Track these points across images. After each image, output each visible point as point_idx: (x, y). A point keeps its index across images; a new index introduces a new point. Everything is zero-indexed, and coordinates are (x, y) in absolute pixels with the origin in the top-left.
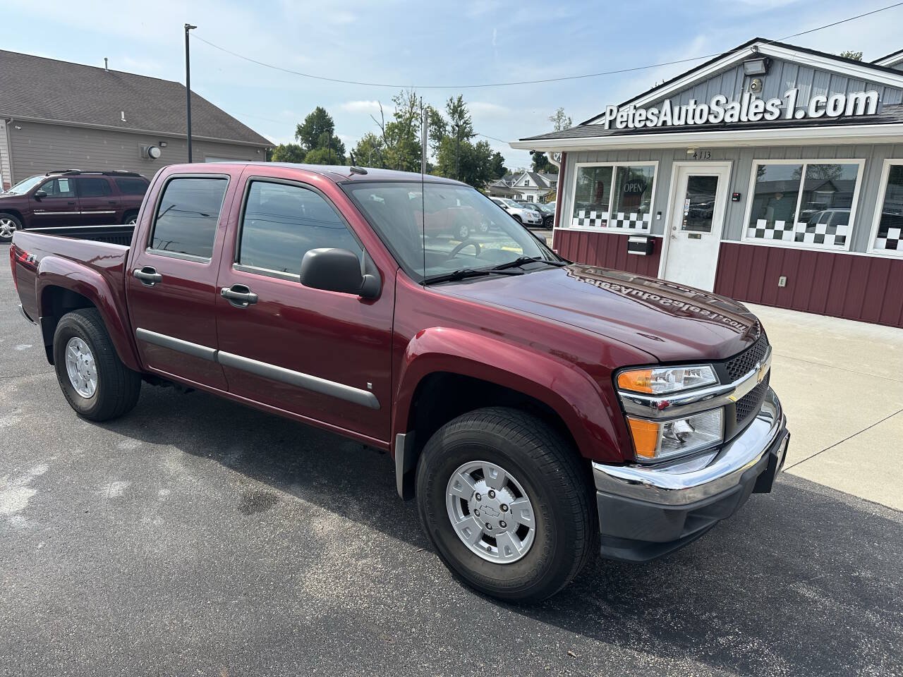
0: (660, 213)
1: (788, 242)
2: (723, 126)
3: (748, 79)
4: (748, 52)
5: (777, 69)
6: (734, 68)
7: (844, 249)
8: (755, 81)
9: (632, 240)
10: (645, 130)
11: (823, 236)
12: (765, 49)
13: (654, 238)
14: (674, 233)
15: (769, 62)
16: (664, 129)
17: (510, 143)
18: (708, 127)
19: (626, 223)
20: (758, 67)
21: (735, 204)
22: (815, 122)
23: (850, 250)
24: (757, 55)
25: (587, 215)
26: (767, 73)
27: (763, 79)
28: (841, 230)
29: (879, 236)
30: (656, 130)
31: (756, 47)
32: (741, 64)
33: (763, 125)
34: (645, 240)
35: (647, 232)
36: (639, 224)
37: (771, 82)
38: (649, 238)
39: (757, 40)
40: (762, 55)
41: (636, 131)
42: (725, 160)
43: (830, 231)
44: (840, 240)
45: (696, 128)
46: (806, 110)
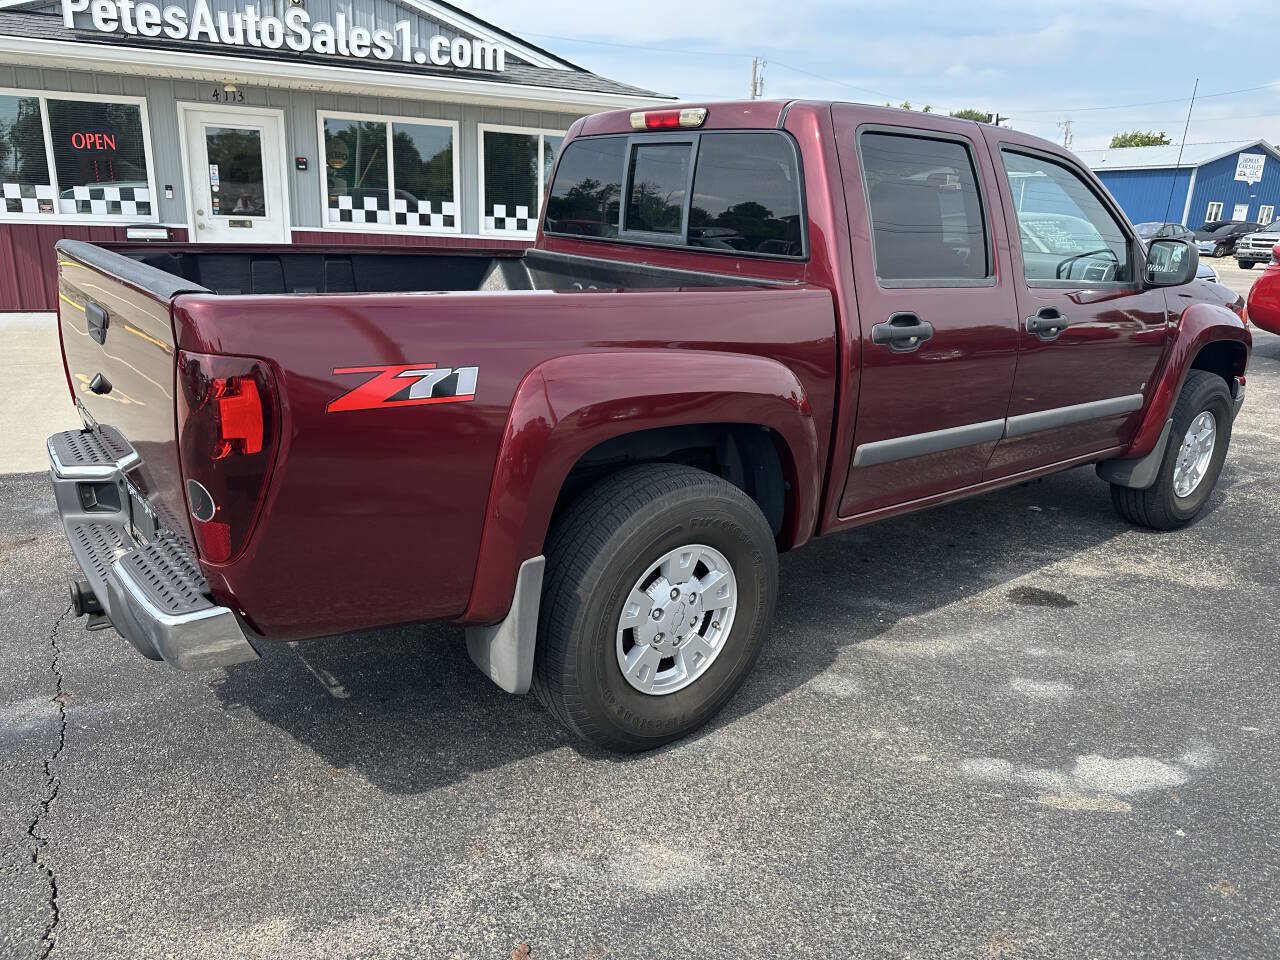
0: (169, 187)
1: (386, 225)
2: (310, 57)
7: (455, 232)
9: (132, 234)
10: (162, 43)
11: (428, 216)
13: (170, 229)
14: (201, 219)
16: (204, 47)
19: (101, 205)
21: (301, 173)
22: (440, 71)
23: (462, 233)
28: (447, 208)
29: (487, 214)
30: (186, 46)
33: (374, 65)
34: (163, 234)
35: (156, 219)
36: (130, 206)
38: (167, 230)
41: (140, 42)
42: (272, 106)
43: (437, 209)
44: (449, 221)
45: (264, 54)
46: (427, 52)
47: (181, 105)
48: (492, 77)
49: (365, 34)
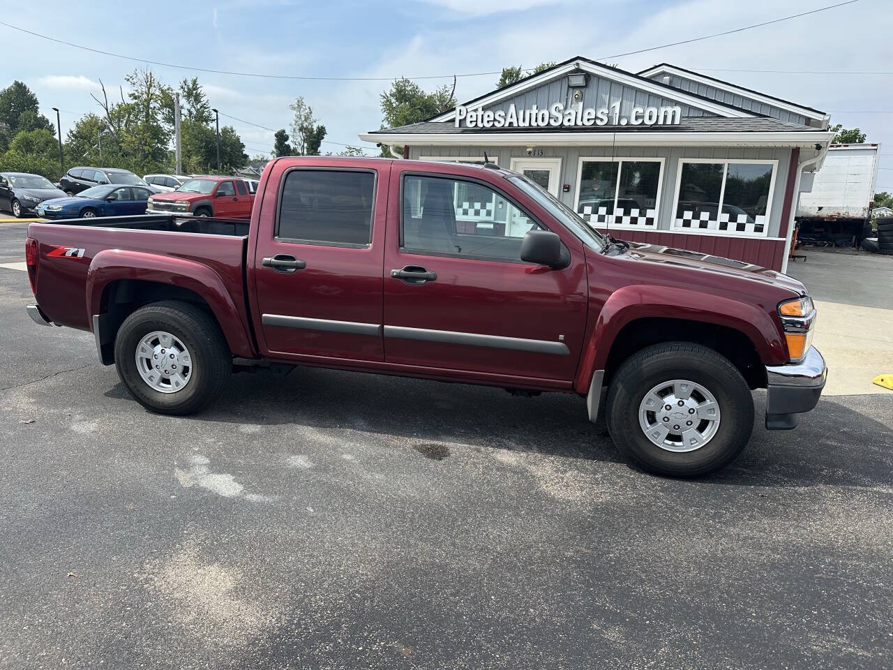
0: (502, 202)
1: (609, 224)
2: (561, 129)
3: (571, 90)
4: (571, 67)
5: (593, 82)
6: (559, 80)
7: (653, 228)
8: (577, 92)
9: (479, 226)
10: (493, 130)
11: (637, 218)
12: (585, 66)
13: (498, 224)
14: (514, 219)
15: (588, 76)
16: (511, 129)
17: (359, 136)
18: (549, 129)
19: (471, 211)
20: (579, 81)
21: (565, 193)
22: (636, 129)
23: (658, 229)
24: (578, 71)
26: (586, 86)
27: (583, 90)
28: (650, 213)
29: (678, 217)
30: (503, 130)
31: (578, 64)
32: (566, 76)
33: (595, 129)
34: (491, 226)
35: (491, 218)
36: (483, 212)
37: (590, 93)
38: (495, 224)
39: (578, 58)
40: (583, 71)
41: (484, 130)
42: (556, 157)
43: (642, 214)
44: (650, 221)
45: (539, 130)
46: (628, 118)
47: (513, 160)
48: (673, 129)
49: (592, 111)
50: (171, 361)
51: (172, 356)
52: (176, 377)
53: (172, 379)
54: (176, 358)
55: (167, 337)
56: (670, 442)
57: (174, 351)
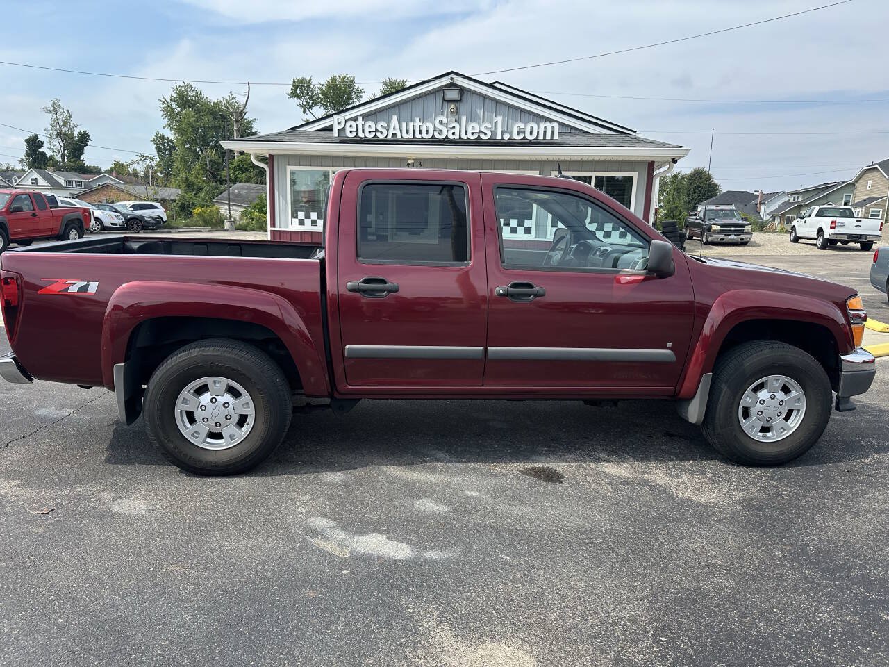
2: (446, 142)
3: (445, 104)
4: (445, 81)
5: (467, 96)
6: (433, 93)
7: (531, 237)
8: (453, 106)
10: (375, 141)
11: (516, 228)
12: (459, 81)
15: (462, 91)
16: (394, 141)
18: (434, 142)
20: (453, 95)
22: (518, 143)
23: (536, 237)
24: (452, 85)
25: (308, 216)
26: (460, 101)
27: (458, 104)
28: (528, 223)
29: (552, 226)
30: (385, 141)
31: (452, 79)
32: (441, 89)
33: (478, 143)
37: (463, 107)
39: (452, 73)
40: (456, 86)
41: (365, 141)
43: (521, 224)
44: (528, 231)
45: (423, 142)
48: (551, 143)
50: (225, 412)
51: (226, 405)
52: (230, 429)
53: (225, 433)
54: (231, 406)
55: (218, 383)
56: (761, 434)
57: (228, 398)
